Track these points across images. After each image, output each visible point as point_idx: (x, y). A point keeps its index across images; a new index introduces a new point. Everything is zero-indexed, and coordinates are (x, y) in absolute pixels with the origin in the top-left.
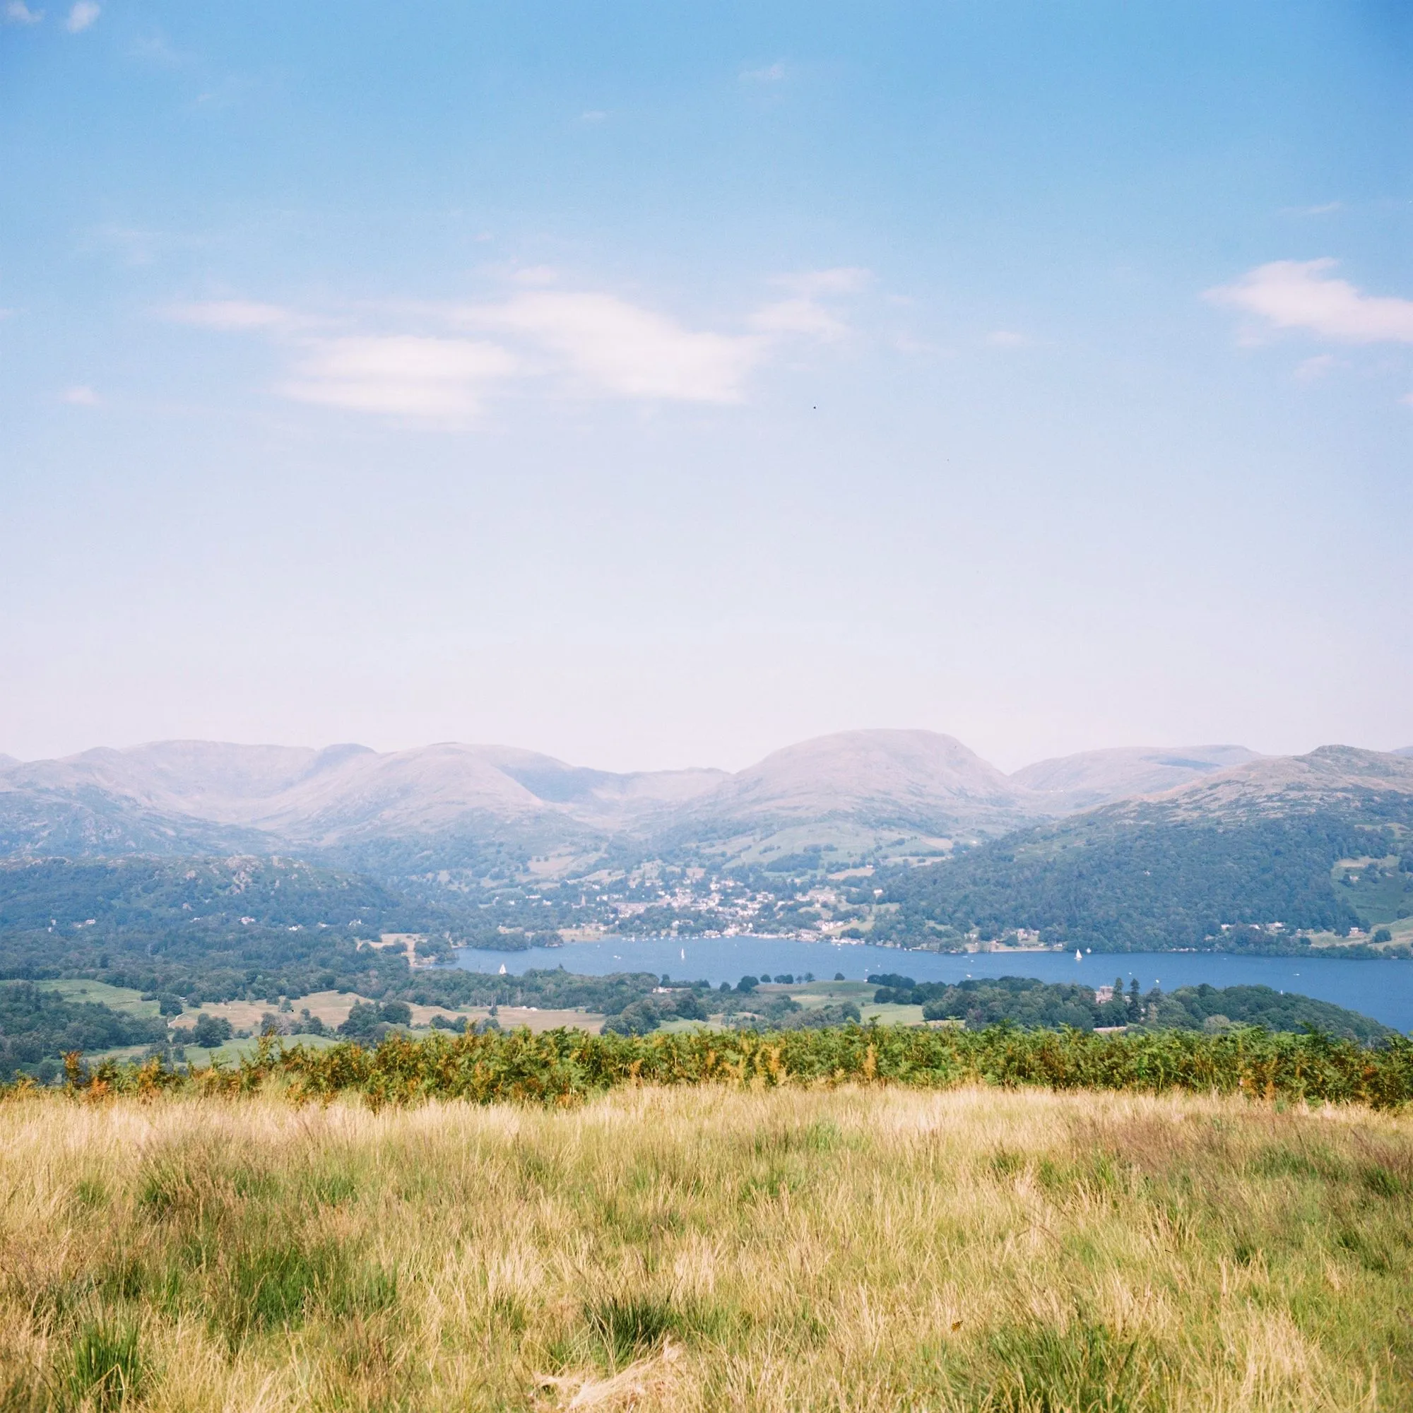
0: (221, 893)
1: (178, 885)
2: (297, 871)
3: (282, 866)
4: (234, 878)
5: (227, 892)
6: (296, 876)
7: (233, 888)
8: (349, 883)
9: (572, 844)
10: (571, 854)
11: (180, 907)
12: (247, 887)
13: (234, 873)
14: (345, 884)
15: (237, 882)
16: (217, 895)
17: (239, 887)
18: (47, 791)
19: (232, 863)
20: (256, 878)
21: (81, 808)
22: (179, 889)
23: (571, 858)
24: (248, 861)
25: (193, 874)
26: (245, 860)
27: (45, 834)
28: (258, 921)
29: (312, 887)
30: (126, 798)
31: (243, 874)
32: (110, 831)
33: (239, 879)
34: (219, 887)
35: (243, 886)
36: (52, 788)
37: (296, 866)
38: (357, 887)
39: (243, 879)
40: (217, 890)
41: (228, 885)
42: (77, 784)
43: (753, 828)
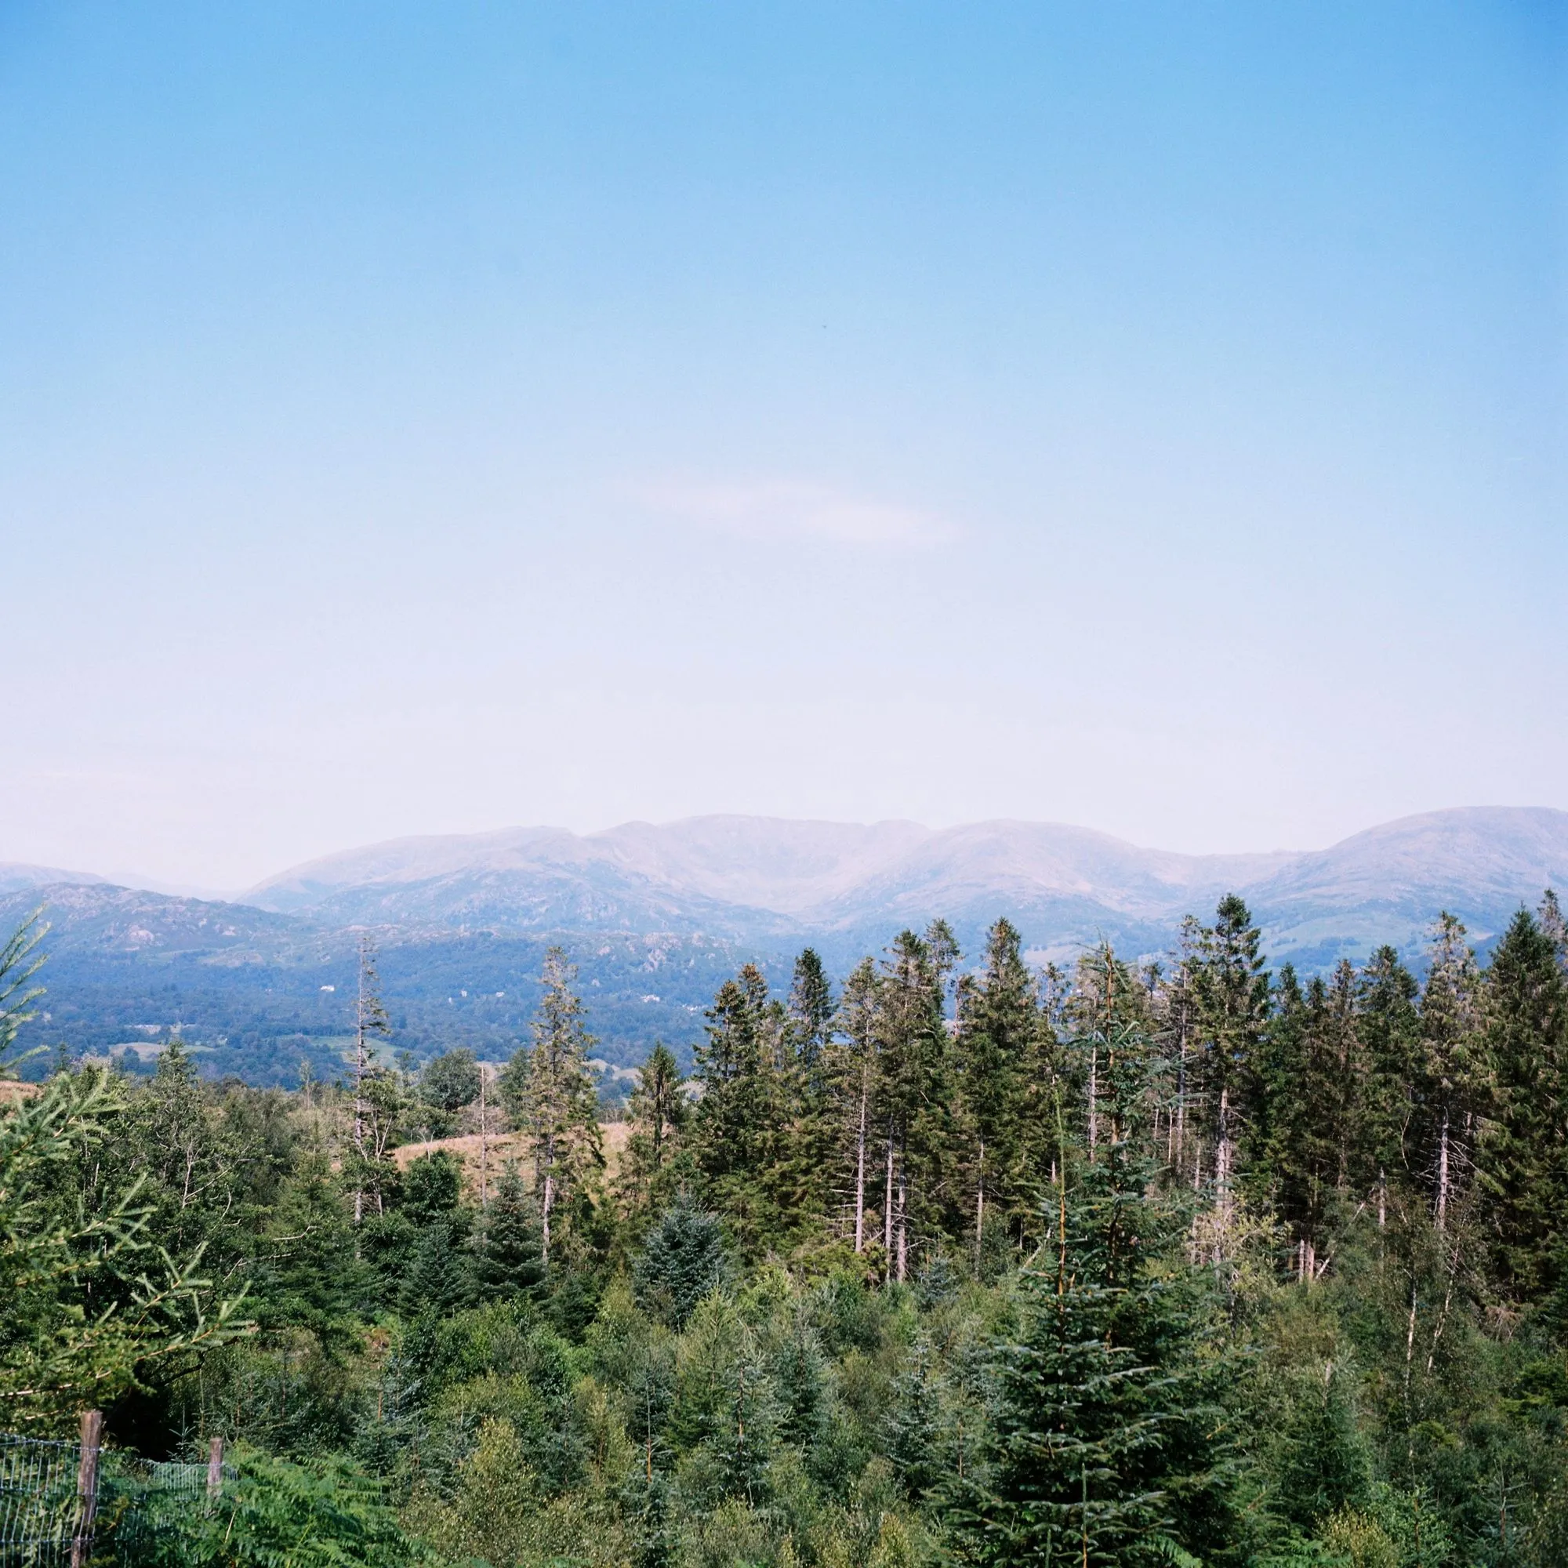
0: (633, 970)
1: (589, 961)
2: (715, 950)
3: (700, 944)
4: (649, 956)
5: (640, 970)
6: (713, 955)
7: (646, 965)
8: (768, 964)
9: (1079, 932)
10: (1071, 943)
11: (589, 983)
12: (661, 964)
13: (650, 951)
14: (764, 965)
15: (652, 960)
16: (628, 972)
17: (652, 965)
18: (557, 866)
19: (650, 939)
20: (671, 955)
21: (580, 884)
22: (590, 965)
23: (1071, 947)
24: (666, 939)
25: (607, 950)
26: (664, 938)
27: (543, 910)
28: (662, 999)
29: (728, 967)
30: (638, 875)
31: (658, 952)
32: (606, 908)
33: (653, 957)
34: (632, 964)
35: (656, 964)
36: (562, 863)
37: (715, 945)
38: (775, 968)
39: (657, 958)
40: (627, 967)
41: (641, 963)
42: (589, 859)
43: (1278, 918)
